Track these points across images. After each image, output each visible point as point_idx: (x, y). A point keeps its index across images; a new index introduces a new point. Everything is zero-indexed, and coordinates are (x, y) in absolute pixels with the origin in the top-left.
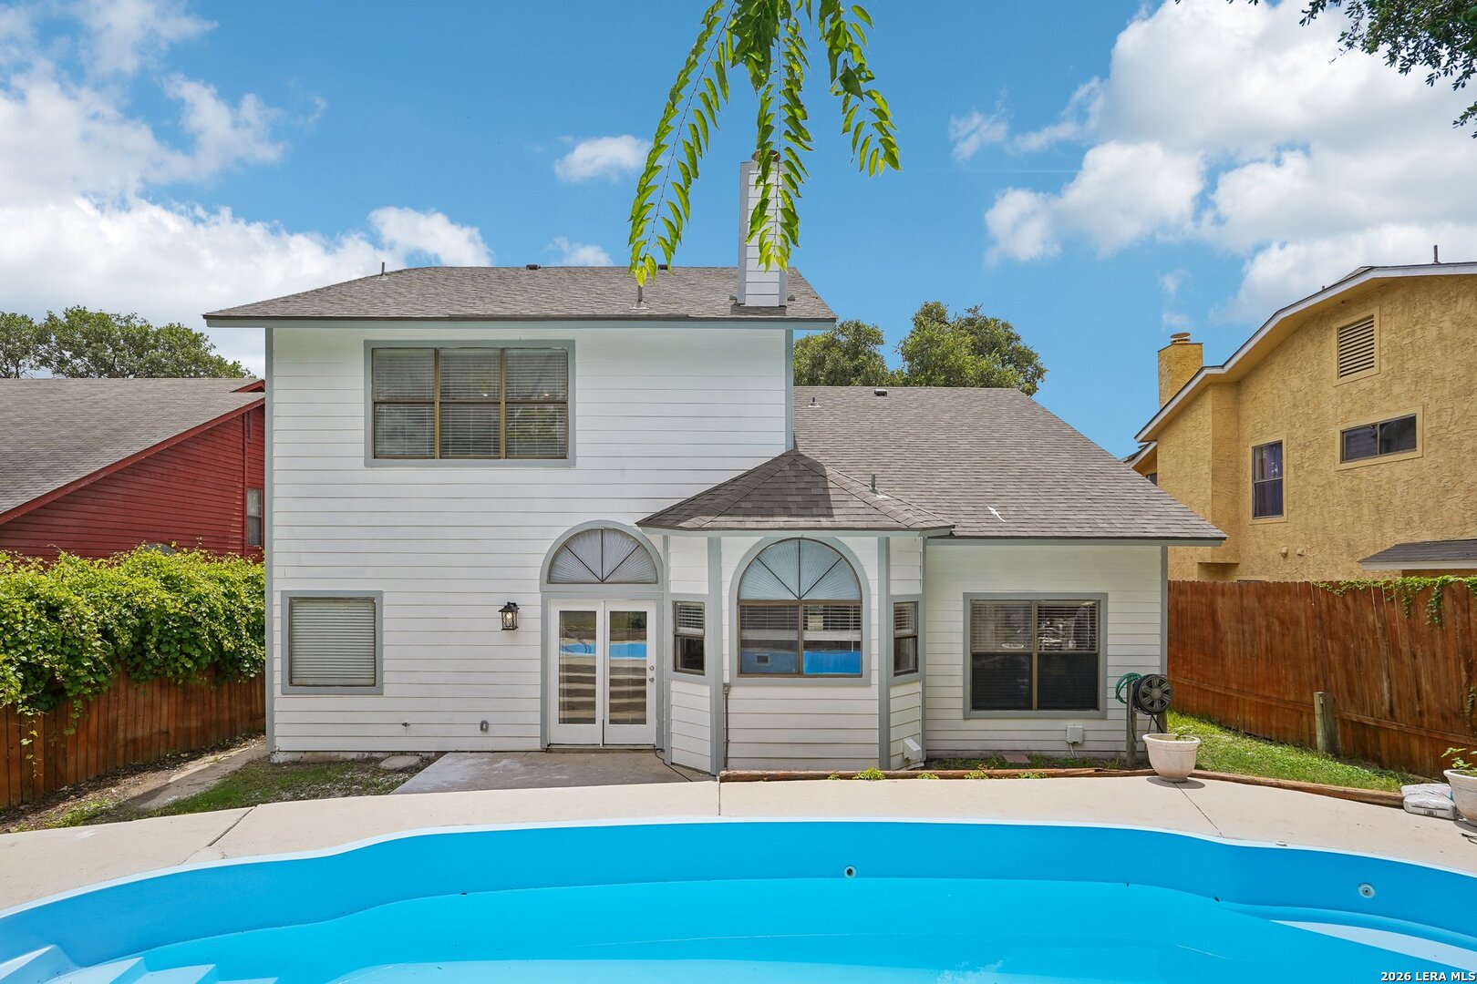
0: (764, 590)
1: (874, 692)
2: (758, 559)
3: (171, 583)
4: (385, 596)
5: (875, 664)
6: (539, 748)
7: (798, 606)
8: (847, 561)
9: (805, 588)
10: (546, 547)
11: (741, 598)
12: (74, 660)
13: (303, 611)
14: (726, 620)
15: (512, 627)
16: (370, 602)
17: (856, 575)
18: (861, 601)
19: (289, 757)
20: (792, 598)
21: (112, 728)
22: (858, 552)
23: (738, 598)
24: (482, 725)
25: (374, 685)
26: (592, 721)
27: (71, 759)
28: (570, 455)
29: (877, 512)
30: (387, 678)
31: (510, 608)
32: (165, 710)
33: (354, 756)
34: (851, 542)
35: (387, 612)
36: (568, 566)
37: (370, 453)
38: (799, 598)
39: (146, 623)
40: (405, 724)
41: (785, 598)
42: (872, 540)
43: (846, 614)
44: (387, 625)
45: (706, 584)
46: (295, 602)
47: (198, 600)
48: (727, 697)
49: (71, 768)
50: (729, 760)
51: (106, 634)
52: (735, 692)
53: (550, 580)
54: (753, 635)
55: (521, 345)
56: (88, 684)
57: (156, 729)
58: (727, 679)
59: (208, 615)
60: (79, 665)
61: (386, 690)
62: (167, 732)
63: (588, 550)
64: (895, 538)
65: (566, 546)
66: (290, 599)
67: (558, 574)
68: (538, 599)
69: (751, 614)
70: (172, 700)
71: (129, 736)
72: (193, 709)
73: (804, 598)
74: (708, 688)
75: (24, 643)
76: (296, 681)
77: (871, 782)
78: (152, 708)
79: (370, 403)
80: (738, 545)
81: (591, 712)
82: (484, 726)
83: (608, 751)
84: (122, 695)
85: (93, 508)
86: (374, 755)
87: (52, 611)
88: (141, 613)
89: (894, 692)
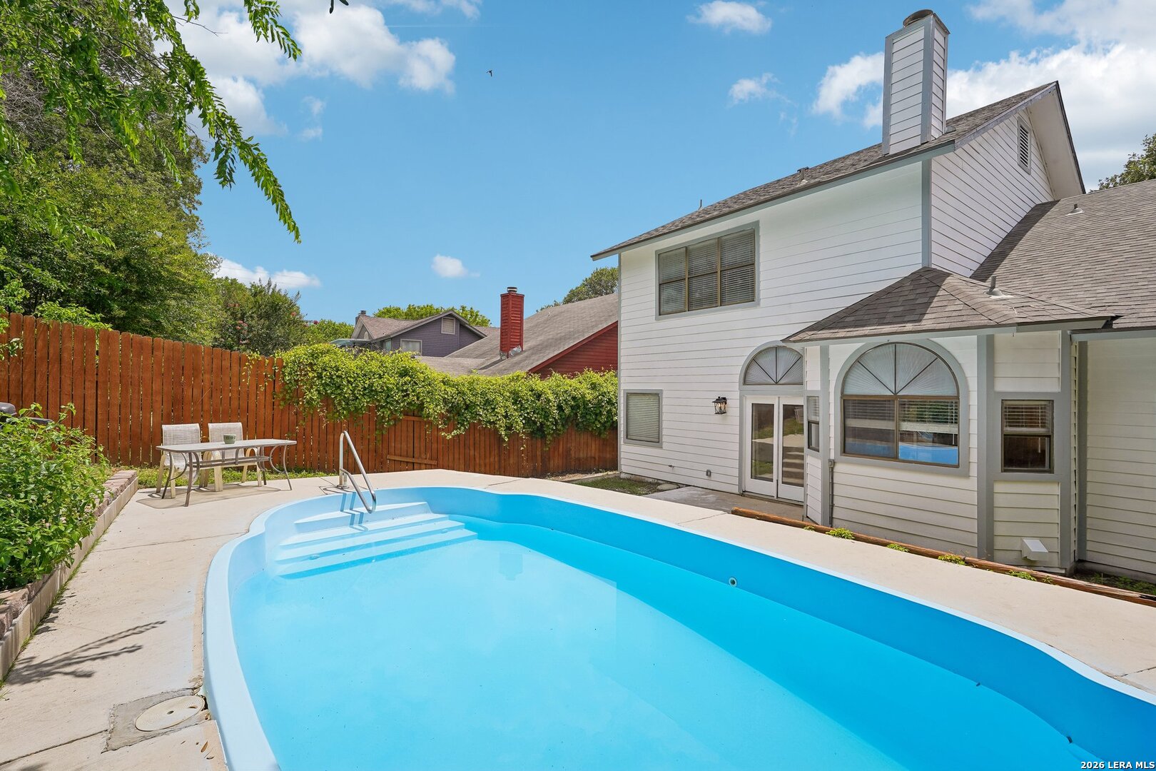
0: (863, 386)
1: (972, 483)
2: (859, 361)
3: (594, 387)
4: (664, 392)
5: (974, 457)
6: (737, 492)
7: (894, 401)
8: (942, 359)
9: (900, 384)
10: (741, 362)
11: (845, 393)
12: (546, 417)
13: (634, 400)
14: (832, 411)
15: (722, 412)
16: (657, 395)
17: (953, 373)
18: (958, 397)
19: (628, 476)
20: (889, 393)
21: (568, 451)
22: (956, 353)
23: (842, 393)
24: (707, 472)
25: (658, 442)
26: (771, 480)
27: (552, 462)
28: (756, 299)
29: (975, 313)
30: (664, 439)
31: (722, 400)
32: (593, 447)
33: (651, 480)
34: (947, 342)
35: (665, 401)
36: (756, 373)
37: (658, 313)
38: (895, 394)
39: (578, 404)
40: (671, 466)
41: (882, 394)
42: (971, 339)
43: (945, 410)
44: (665, 409)
45: (819, 383)
46: (629, 395)
47: (603, 394)
48: (832, 470)
49: (552, 465)
50: (834, 520)
51: (560, 408)
52: (838, 468)
53: (745, 383)
54: (853, 423)
55: (729, 233)
56: (552, 429)
57: (589, 455)
58: (832, 457)
59: (607, 402)
60: (548, 420)
61: (665, 445)
62: (595, 458)
63: (767, 361)
64: (1002, 336)
65: (754, 360)
66: (627, 393)
67: (750, 378)
68: (737, 395)
69: (852, 406)
70: (597, 442)
71: (577, 457)
72: (608, 449)
73: (898, 394)
74: (820, 461)
75: (527, 408)
76: (629, 437)
77: (835, 538)
78: (587, 445)
79: (658, 284)
80: (843, 350)
81: (771, 475)
82: (709, 473)
83: (779, 502)
84: (573, 437)
85: (592, 353)
86: (659, 481)
87: (539, 396)
88: (574, 398)
89: (999, 487)
